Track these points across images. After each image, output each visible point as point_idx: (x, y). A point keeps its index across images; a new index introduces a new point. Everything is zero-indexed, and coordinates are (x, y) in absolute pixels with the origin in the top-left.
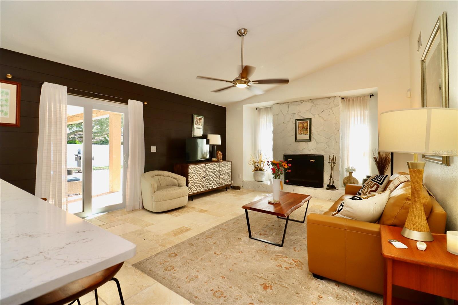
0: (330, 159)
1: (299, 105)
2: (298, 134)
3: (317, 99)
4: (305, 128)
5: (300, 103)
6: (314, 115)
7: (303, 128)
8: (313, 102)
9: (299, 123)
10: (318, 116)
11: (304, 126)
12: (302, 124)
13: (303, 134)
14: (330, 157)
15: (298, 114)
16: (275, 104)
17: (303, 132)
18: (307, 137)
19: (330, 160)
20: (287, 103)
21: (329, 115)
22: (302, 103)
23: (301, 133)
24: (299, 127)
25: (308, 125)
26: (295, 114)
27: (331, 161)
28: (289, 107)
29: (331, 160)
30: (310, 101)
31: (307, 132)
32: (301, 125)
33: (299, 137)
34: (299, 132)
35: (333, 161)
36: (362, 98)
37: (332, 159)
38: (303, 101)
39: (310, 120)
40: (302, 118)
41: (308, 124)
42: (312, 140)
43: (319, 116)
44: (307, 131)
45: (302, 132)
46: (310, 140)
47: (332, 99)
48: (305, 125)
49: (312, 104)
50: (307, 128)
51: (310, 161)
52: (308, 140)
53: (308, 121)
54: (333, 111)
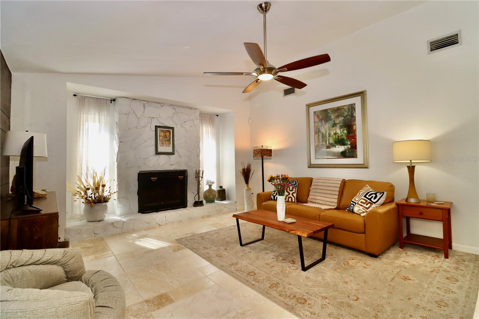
0: (196, 173)
1: (159, 108)
2: (159, 145)
4: (167, 138)
5: (159, 105)
6: (177, 124)
7: (164, 138)
8: (174, 108)
9: (160, 131)
11: (166, 135)
12: (164, 132)
13: (165, 146)
15: (158, 119)
16: (123, 97)
17: (166, 143)
18: (170, 150)
19: (196, 175)
20: (142, 100)
21: (191, 126)
22: (162, 106)
23: (163, 144)
24: (160, 136)
25: (170, 135)
26: (154, 118)
28: (146, 107)
30: (172, 106)
31: (170, 143)
32: (162, 134)
33: (160, 149)
34: (160, 143)
35: (198, 175)
38: (164, 104)
39: (173, 128)
40: (162, 125)
41: (170, 133)
42: (175, 153)
43: (181, 126)
44: (170, 141)
46: (172, 153)
47: (194, 111)
49: (174, 111)
50: (170, 138)
51: (179, 178)
52: (172, 152)
53: (170, 130)
54: (194, 123)
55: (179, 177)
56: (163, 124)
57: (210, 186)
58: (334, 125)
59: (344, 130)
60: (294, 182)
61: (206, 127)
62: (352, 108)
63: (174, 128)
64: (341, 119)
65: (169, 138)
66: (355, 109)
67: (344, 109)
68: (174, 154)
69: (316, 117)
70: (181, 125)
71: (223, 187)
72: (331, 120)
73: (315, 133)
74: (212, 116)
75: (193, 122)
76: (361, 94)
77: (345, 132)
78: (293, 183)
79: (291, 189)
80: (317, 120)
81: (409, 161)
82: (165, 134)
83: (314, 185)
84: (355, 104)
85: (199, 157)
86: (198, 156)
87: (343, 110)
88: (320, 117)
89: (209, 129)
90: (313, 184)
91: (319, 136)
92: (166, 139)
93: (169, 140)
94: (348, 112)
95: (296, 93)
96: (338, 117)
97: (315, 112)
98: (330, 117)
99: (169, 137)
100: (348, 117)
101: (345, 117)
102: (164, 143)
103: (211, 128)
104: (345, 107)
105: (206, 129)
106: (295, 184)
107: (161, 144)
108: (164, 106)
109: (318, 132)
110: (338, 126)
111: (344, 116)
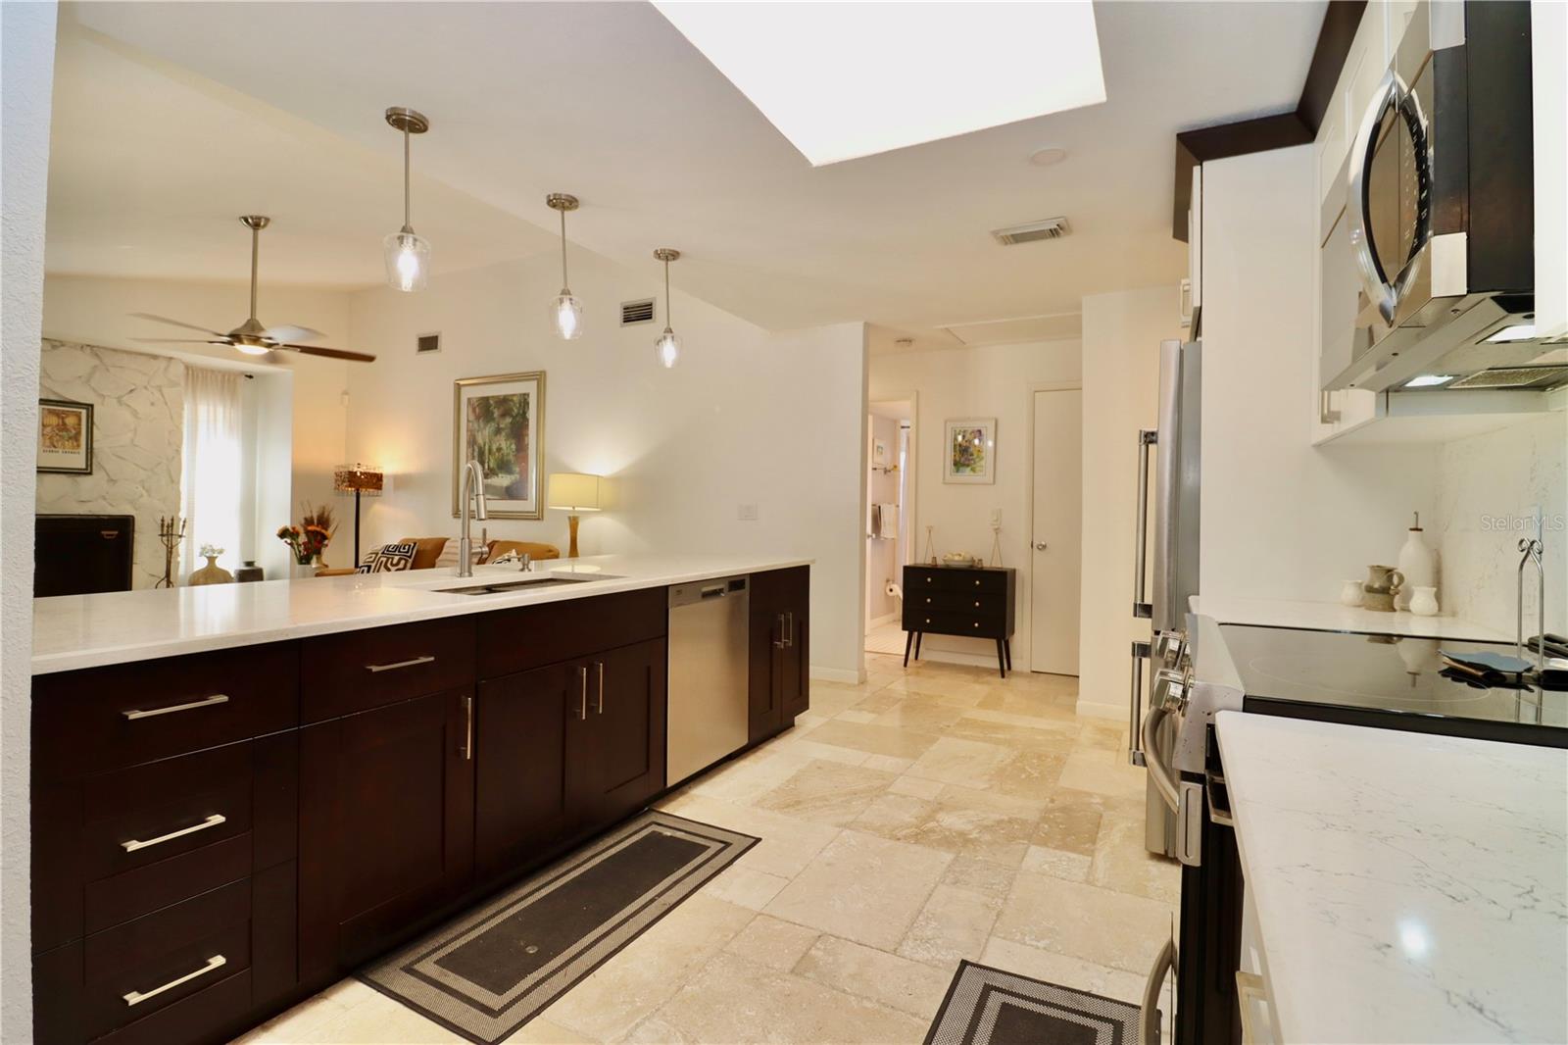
0: (162, 525)
3: (115, 350)
4: (68, 430)
6: (103, 395)
7: (62, 430)
9: (46, 412)
10: (115, 401)
11: (64, 424)
12: (58, 416)
13: (60, 451)
14: (163, 520)
17: (63, 445)
18: (78, 461)
19: (162, 530)
21: (152, 404)
22: (55, 347)
23: (55, 447)
24: (44, 425)
25: (80, 424)
27: (165, 532)
29: (165, 529)
30: (88, 350)
31: (79, 446)
32: (54, 421)
34: (44, 444)
35: (168, 531)
36: (226, 377)
37: (168, 527)
38: (63, 344)
39: (90, 407)
41: (80, 420)
42: (94, 471)
44: (77, 441)
45: (57, 441)
46: (87, 472)
47: (163, 364)
48: (70, 421)
49: (96, 362)
50: (79, 433)
51: (103, 535)
52: (84, 467)
53: (80, 410)
54: (163, 396)
55: (103, 533)
56: (55, 393)
57: (211, 560)
58: (498, 431)
59: (511, 444)
60: (407, 547)
61: (208, 405)
62: (524, 400)
63: (92, 406)
64: (508, 420)
65: (74, 432)
66: (528, 404)
67: (512, 400)
68: (90, 473)
69: (470, 410)
70: (119, 400)
71: (256, 564)
72: (493, 419)
73: (468, 443)
74: (232, 378)
75: (160, 391)
76: (540, 377)
77: (513, 447)
78: (404, 548)
79: (395, 561)
80: (472, 418)
81: (571, 509)
82: (63, 422)
83: (447, 553)
84: (528, 395)
85: (179, 482)
86: (173, 481)
87: (512, 403)
88: (477, 410)
89: (220, 410)
90: (444, 550)
91: (473, 450)
92: (64, 433)
93: (76, 438)
94: (519, 410)
95: (440, 351)
96: (503, 415)
97: (469, 400)
98: (493, 413)
99: (75, 429)
100: (518, 419)
101: (514, 418)
102: (60, 443)
103: (225, 407)
104: (515, 399)
105: (208, 412)
106: (408, 552)
107: (49, 447)
108: (62, 348)
109: (472, 442)
110: (503, 434)
111: (512, 416)
